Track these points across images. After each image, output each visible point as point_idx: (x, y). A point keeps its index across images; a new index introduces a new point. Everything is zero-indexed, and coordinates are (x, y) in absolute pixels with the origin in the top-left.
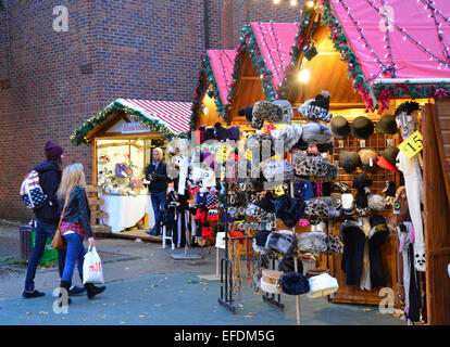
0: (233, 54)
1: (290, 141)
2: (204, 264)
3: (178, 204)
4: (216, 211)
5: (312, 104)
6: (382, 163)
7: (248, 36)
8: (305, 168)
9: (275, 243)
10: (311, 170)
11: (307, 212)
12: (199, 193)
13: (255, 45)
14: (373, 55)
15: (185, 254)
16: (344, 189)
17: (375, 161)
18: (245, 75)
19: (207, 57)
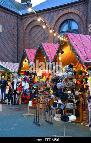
0: (36, 51)
1: (65, 77)
2: (21, 110)
3: (13, 92)
4: (29, 95)
5: (68, 67)
6: (78, 83)
7: (41, 46)
8: (68, 85)
9: (60, 106)
10: (70, 85)
11: (69, 97)
12: (24, 90)
13: (43, 49)
14: (82, 54)
15: (15, 107)
16: (68, 89)
17: (77, 82)
18: (38, 57)
19: (25, 51)
